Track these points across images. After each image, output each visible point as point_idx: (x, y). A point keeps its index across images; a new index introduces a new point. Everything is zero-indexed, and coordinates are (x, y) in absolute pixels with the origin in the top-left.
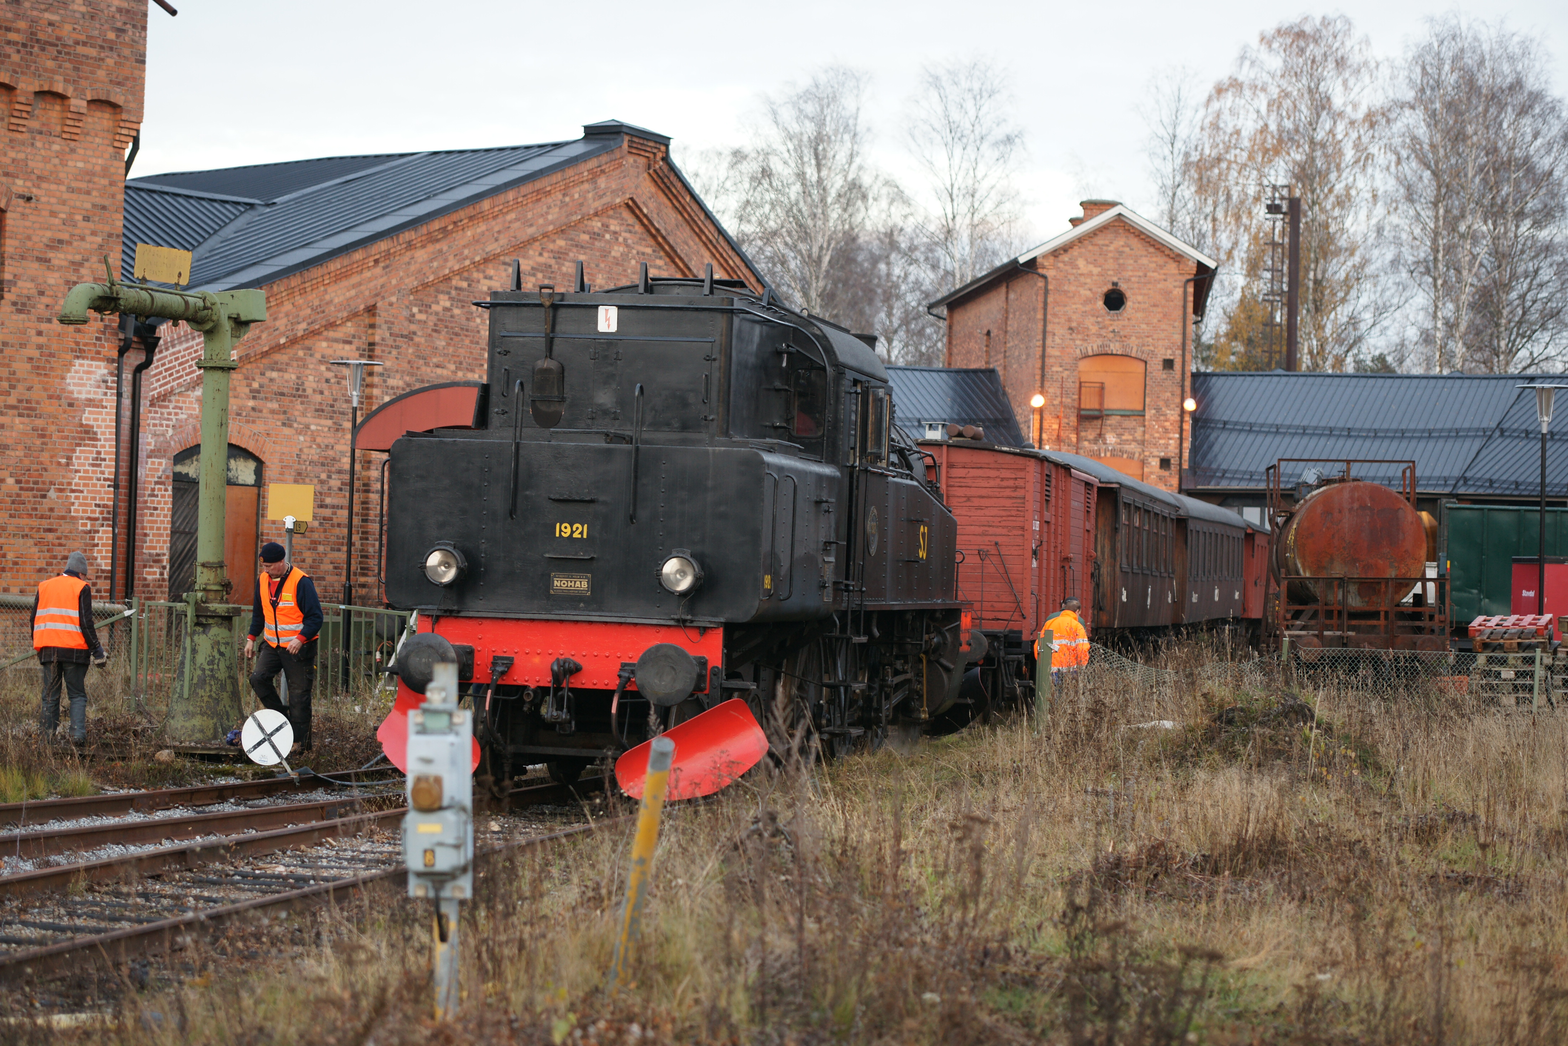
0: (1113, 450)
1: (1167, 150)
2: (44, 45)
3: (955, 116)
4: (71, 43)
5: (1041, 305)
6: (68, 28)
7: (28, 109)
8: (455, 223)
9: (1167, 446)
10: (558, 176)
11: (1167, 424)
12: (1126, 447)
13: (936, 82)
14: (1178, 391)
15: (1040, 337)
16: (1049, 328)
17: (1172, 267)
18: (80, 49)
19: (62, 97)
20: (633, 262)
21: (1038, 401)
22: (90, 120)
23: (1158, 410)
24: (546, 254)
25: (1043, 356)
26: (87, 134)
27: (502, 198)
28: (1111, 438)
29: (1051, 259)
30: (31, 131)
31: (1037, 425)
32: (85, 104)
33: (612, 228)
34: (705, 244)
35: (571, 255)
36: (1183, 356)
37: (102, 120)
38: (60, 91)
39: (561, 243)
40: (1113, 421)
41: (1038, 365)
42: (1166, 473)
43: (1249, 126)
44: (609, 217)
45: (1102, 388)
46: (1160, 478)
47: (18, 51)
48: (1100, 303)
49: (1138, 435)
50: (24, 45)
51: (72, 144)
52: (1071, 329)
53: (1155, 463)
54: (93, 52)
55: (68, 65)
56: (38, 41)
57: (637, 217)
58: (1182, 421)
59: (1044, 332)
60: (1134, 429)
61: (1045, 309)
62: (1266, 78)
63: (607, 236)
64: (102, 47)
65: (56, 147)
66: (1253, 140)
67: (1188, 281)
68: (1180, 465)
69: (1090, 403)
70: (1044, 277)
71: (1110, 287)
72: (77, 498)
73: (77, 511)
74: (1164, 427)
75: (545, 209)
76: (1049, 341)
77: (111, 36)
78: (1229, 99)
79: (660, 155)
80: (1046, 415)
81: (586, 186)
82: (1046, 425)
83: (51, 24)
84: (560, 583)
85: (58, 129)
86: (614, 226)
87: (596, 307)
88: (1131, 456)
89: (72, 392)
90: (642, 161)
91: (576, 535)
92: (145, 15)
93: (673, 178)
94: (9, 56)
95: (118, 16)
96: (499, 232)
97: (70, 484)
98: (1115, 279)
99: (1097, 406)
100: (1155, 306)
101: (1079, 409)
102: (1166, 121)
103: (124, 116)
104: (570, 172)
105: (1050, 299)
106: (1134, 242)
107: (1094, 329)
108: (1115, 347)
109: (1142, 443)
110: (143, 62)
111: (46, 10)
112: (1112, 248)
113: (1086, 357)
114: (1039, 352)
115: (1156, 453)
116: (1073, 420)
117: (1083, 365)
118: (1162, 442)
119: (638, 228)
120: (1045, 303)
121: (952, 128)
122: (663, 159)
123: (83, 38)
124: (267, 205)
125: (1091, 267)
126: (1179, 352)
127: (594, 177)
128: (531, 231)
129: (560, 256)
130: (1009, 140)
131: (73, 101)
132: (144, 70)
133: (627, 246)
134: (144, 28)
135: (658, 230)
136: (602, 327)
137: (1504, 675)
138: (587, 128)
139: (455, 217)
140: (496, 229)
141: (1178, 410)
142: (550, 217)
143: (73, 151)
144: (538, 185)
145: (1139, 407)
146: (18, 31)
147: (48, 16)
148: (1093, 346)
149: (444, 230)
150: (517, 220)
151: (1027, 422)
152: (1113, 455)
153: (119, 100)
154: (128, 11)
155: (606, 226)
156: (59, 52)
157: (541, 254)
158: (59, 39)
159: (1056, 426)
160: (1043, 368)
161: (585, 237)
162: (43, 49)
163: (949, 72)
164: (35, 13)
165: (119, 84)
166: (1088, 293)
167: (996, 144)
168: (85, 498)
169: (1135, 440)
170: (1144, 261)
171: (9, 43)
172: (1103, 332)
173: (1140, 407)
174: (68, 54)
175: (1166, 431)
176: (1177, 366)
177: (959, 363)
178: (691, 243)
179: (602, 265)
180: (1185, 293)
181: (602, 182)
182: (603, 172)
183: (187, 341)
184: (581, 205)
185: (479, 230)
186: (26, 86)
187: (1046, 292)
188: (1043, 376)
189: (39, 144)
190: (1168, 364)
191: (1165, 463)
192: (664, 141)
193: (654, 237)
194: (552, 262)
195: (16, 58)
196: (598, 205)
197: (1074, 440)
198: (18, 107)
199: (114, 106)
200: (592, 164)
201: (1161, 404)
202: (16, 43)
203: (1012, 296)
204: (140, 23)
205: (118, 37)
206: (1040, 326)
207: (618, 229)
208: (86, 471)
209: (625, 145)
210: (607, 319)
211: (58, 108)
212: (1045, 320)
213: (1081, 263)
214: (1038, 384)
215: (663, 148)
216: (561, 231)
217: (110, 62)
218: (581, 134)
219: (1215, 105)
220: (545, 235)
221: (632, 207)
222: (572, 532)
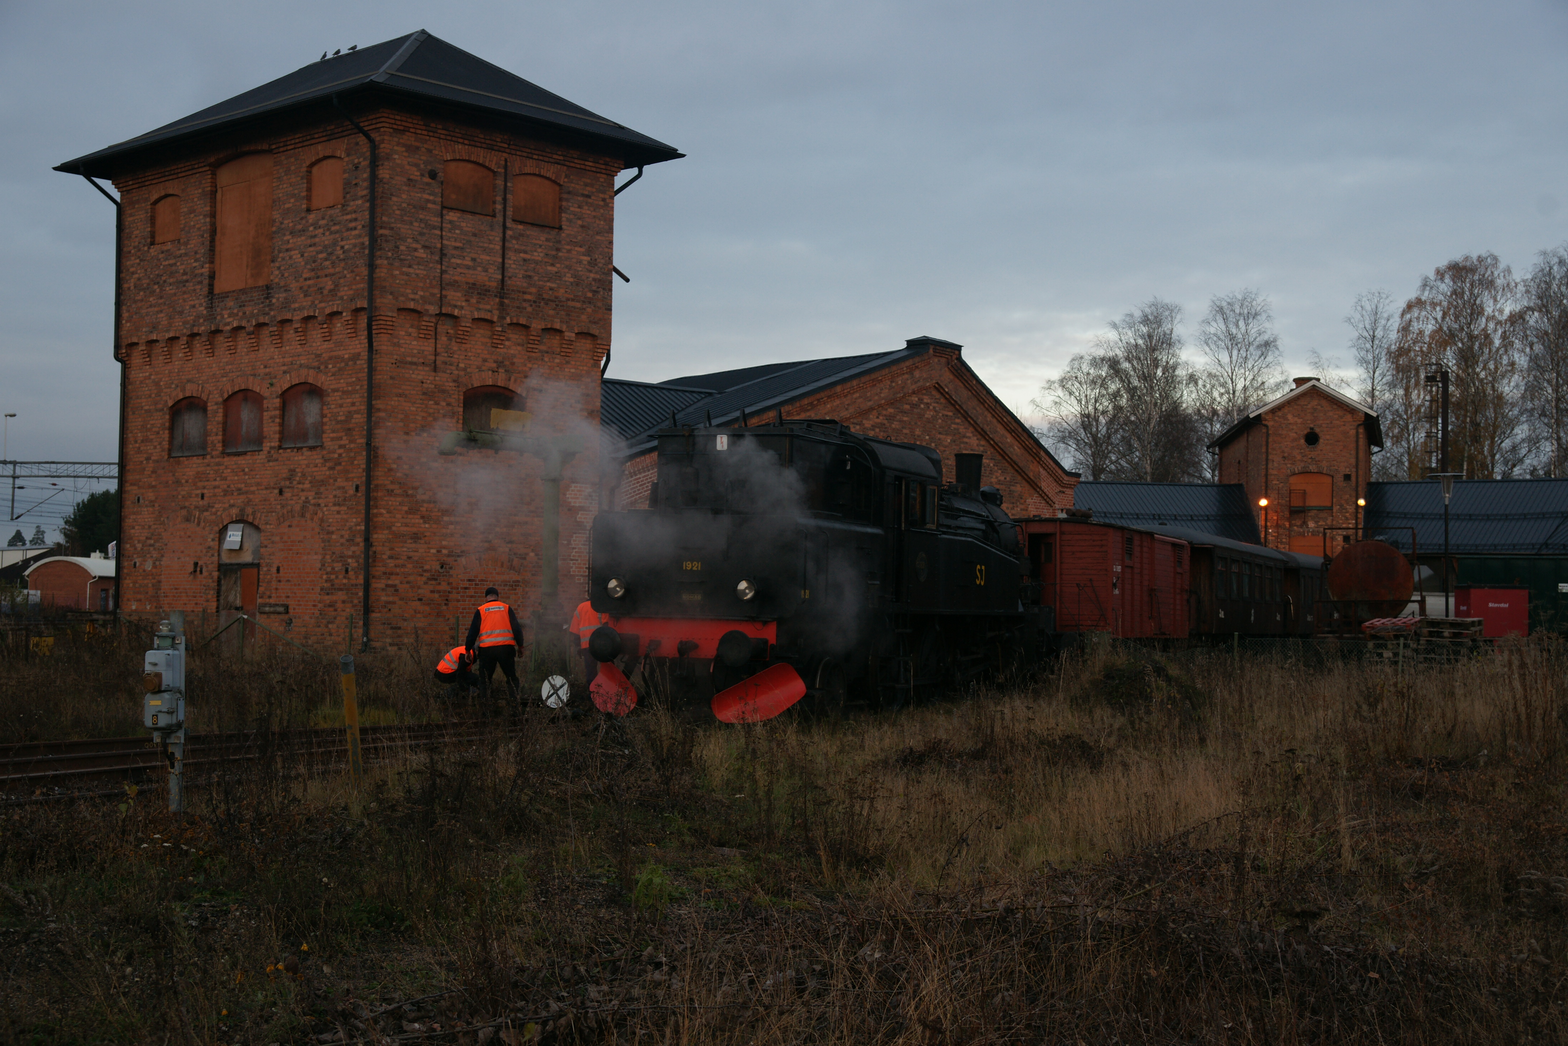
0: (1313, 531)
1: (1368, 346)
2: (547, 302)
3: (1234, 331)
4: (564, 299)
5: (1264, 443)
6: (562, 291)
7: (539, 339)
8: (818, 400)
9: (1347, 528)
10: (887, 371)
11: (1347, 514)
13: (1221, 310)
14: (1354, 494)
15: (1264, 463)
16: (1270, 457)
17: (1349, 417)
18: (570, 303)
19: (560, 332)
20: (940, 421)
21: (1263, 502)
22: (578, 344)
23: (1341, 506)
24: (881, 418)
25: (1266, 475)
26: (577, 353)
27: (849, 385)
28: (1311, 524)
29: (1270, 415)
30: (541, 351)
31: (1263, 517)
32: (574, 335)
33: (925, 401)
34: (987, 409)
35: (898, 417)
36: (1357, 472)
37: (585, 344)
38: (558, 327)
39: (891, 410)
40: (1312, 513)
41: (1264, 480)
43: (1429, 328)
44: (923, 394)
45: (1304, 492)
47: (531, 306)
48: (1302, 441)
49: (1329, 522)
50: (535, 302)
51: (567, 359)
52: (1284, 457)
53: (1340, 539)
54: (578, 305)
55: (563, 313)
56: (543, 299)
57: (942, 394)
58: (1357, 512)
59: (1267, 460)
60: (1326, 518)
61: (1267, 445)
62: (1441, 297)
63: (922, 406)
64: (584, 302)
65: (557, 361)
66: (1431, 337)
67: (1359, 425)
68: (1356, 539)
69: (1297, 503)
70: (1266, 426)
71: (1309, 430)
72: (574, 564)
73: (574, 571)
74: (1345, 516)
75: (879, 390)
76: (1270, 466)
77: (590, 295)
78: (1415, 312)
79: (955, 357)
80: (1269, 511)
81: (906, 376)
82: (1269, 517)
83: (551, 289)
85: (558, 350)
86: (926, 400)
89: (570, 503)
90: (943, 360)
91: (695, 568)
92: (611, 282)
93: (963, 369)
94: (525, 308)
95: (593, 283)
96: (848, 405)
97: (570, 556)
98: (1312, 426)
99: (1301, 504)
100: (1338, 441)
101: (1290, 507)
102: (1368, 327)
103: (599, 342)
104: (894, 368)
105: (1270, 440)
106: (1324, 403)
107: (1299, 457)
108: (1313, 468)
110: (611, 310)
111: (548, 281)
112: (1309, 406)
113: (1294, 474)
114: (1263, 473)
115: (1340, 533)
116: (1287, 514)
117: (1292, 480)
118: (1344, 525)
119: (943, 400)
120: (1267, 442)
121: (1232, 338)
122: (957, 359)
123: (572, 297)
124: (719, 393)
125: (1296, 419)
126: (1354, 470)
127: (911, 371)
128: (869, 404)
129: (891, 418)
130: (1267, 344)
131: (567, 334)
132: (611, 315)
133: (936, 411)
134: (611, 290)
135: (955, 401)
136: (719, 447)
137: (1385, 655)
138: (908, 342)
139: (818, 396)
140: (847, 403)
141: (1354, 506)
142: (882, 395)
143: (568, 362)
144: (873, 376)
145: (1329, 504)
146: (530, 294)
147: (549, 284)
148: (1298, 467)
149: (811, 404)
150: (860, 397)
151: (1258, 515)
152: (1313, 535)
153: (596, 332)
154: (600, 280)
155: (921, 400)
156: (557, 305)
157: (878, 417)
158: (556, 297)
159: (1275, 518)
160: (1266, 482)
161: (907, 407)
162: (547, 304)
163: (1229, 304)
164: (541, 283)
165: (595, 323)
166: (1295, 435)
167: (1259, 347)
168: (579, 564)
169: (1327, 525)
170: (1331, 414)
171: (525, 300)
172: (1305, 459)
174: (563, 306)
175: (1347, 519)
176: (1353, 478)
177: (1226, 481)
178: (978, 409)
179: (919, 423)
180: (1357, 433)
181: (917, 374)
182: (917, 367)
183: (645, 472)
184: (903, 387)
185: (835, 404)
186: (537, 325)
187: (1268, 435)
188: (1267, 487)
189: (546, 359)
190: (1347, 477)
192: (958, 348)
193: (953, 405)
194: (886, 422)
195: (529, 309)
196: (914, 387)
197: (1287, 526)
198: (532, 337)
199: (593, 336)
200: (909, 363)
201: (1343, 502)
202: (529, 301)
203: (1250, 439)
204: (608, 287)
205: (594, 295)
206: (1264, 456)
207: (929, 401)
208: (580, 548)
209: (931, 351)
210: (722, 443)
211: (558, 338)
212: (1267, 452)
213: (1290, 417)
214: (1264, 492)
215: (957, 352)
216: (891, 403)
217: (589, 310)
218: (904, 345)
219: (1408, 316)
220: (880, 406)
221: (939, 388)
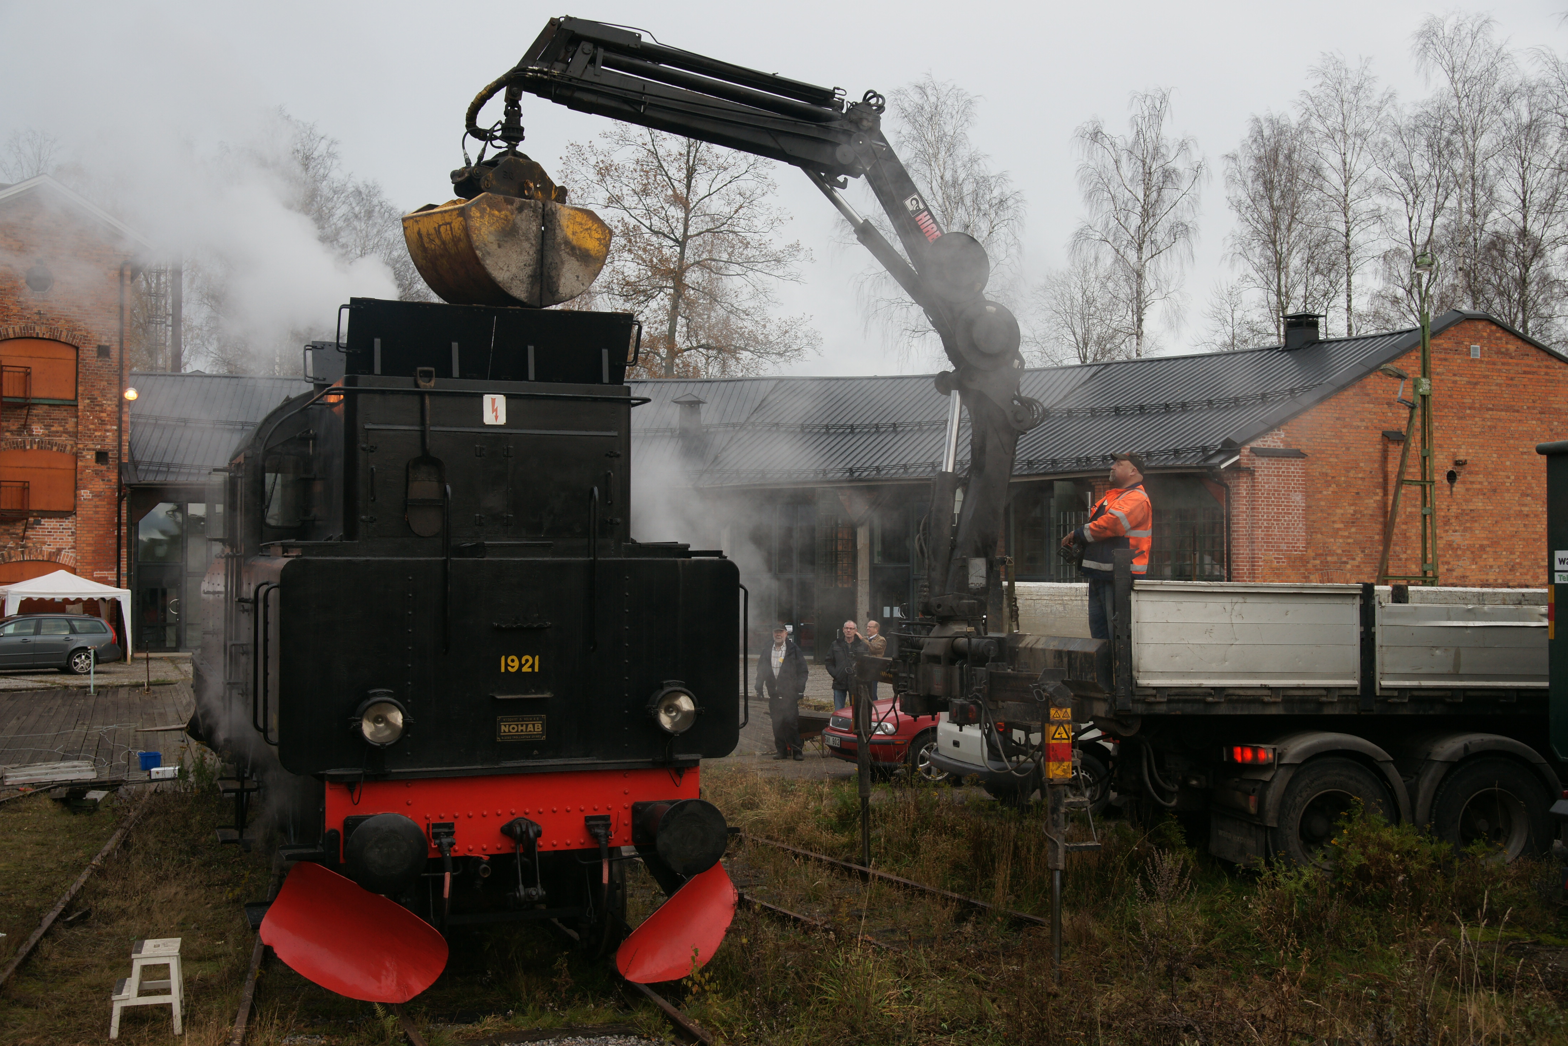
0: (41, 442)
9: (103, 438)
11: (103, 415)
12: (56, 439)
14: (115, 380)
23: (93, 399)
28: (38, 430)
36: (121, 343)
40: (40, 410)
42: (104, 468)
45: (27, 372)
46: (97, 472)
48: (22, 282)
49: (70, 426)
53: (90, 456)
58: (121, 412)
60: (65, 420)
67: (125, 263)
68: (119, 458)
69: (13, 390)
74: (100, 418)
84: (508, 729)
87: (481, 396)
88: (62, 449)
91: (525, 669)
99: (21, 394)
100: (87, 288)
108: (41, 331)
109: (75, 435)
112: (35, 221)
113: (7, 339)
115: (92, 446)
117: (4, 348)
118: (98, 434)
126: (116, 339)
136: (489, 418)
141: (116, 401)
148: (15, 328)
152: (40, 448)
166: (7, 269)
169: (66, 432)
172: (27, 313)
173: (71, 396)
175: (103, 422)
176: (115, 354)
190: (103, 351)
191: (101, 456)
201: (96, 393)
210: (495, 410)
222: (521, 666)
